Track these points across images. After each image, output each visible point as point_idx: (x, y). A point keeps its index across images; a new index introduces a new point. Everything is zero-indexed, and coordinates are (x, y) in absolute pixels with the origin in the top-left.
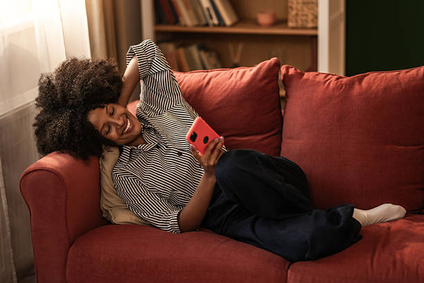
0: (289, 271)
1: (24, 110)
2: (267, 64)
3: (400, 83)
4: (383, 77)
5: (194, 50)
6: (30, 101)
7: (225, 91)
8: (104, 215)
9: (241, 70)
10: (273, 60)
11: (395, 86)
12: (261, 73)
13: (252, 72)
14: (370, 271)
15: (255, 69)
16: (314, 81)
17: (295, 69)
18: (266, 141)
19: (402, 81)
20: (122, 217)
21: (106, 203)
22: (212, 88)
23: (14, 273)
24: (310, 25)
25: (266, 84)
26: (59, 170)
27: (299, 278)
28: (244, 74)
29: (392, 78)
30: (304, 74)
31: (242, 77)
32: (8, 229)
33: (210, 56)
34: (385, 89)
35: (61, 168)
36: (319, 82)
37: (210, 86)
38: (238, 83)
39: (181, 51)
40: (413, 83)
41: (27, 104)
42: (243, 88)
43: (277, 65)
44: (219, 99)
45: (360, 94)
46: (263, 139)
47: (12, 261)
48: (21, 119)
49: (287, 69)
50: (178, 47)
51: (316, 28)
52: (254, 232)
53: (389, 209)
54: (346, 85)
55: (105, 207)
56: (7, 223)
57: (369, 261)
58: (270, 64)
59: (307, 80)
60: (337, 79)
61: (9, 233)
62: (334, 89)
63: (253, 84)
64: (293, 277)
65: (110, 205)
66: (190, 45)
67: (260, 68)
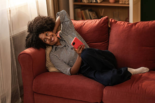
0: (104, 89)
1: (23, 32)
2: (104, 18)
3: (149, 26)
4: (143, 23)
5: (87, 11)
6: (25, 30)
7: (89, 27)
8: (47, 69)
9: (96, 20)
10: (106, 17)
11: (147, 26)
12: (102, 21)
13: (99, 21)
14: (130, 90)
15: (100, 20)
16: (120, 24)
17: (114, 20)
18: (103, 45)
19: (149, 25)
20: (52, 69)
21: (47, 65)
22: (85, 26)
23: (19, 87)
24: (127, 3)
25: (104, 25)
27: (107, 91)
29: (146, 23)
30: (117, 22)
31: (95, 23)
32: (17, 72)
33: (93, 13)
34: (143, 28)
35: (31, 53)
36: (121, 25)
40: (153, 26)
41: (24, 31)
42: (95, 26)
43: (107, 19)
44: (87, 30)
45: (135, 29)
46: (102, 44)
47: (18, 83)
48: (22, 36)
49: (112, 20)
50: (82, 10)
51: (129, 4)
52: (94, 75)
53: (143, 69)
54: (130, 26)
56: (16, 70)
57: (130, 87)
58: (105, 18)
59: (118, 24)
60: (128, 24)
61: (17, 74)
62: (126, 27)
63: (99, 25)
64: (105, 91)
65: (49, 65)
67: (102, 20)
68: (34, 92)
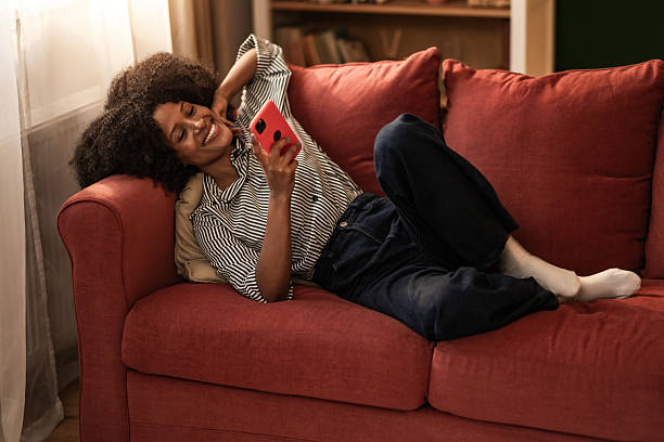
0: (435, 350)
1: (71, 119)
2: (422, 56)
3: (611, 86)
4: (586, 78)
5: (329, 38)
6: (79, 106)
7: (359, 95)
8: (179, 272)
9: (385, 65)
10: (431, 50)
11: (603, 89)
12: (413, 69)
13: (400, 68)
14: (550, 351)
15: (404, 63)
16: (488, 81)
17: (463, 66)
19: (613, 83)
20: (201, 273)
21: (182, 254)
22: (341, 90)
23: (52, 352)
24: (500, 3)
25: (421, 84)
26: (113, 202)
27: (448, 360)
28: (387, 70)
29: (600, 78)
30: (474, 72)
31: (384, 75)
32: (43, 288)
33: (354, 47)
34: (589, 95)
35: (116, 200)
36: (495, 83)
37: (339, 86)
38: (379, 83)
39: (311, 39)
40: (630, 86)
41: (75, 111)
42: (384, 90)
43: (437, 59)
44: (352, 105)
45: (553, 101)
47: (49, 334)
48: (66, 132)
49: (451, 64)
50: (306, 34)
51: (508, 8)
54: (532, 88)
55: (180, 260)
56: (43, 279)
57: (550, 338)
58: (426, 55)
59: (478, 80)
60: (521, 79)
61: (44, 295)
62: (514, 94)
63: (400, 85)
64: (439, 358)
65: (187, 257)
66: (325, 30)
67: (411, 62)
68: (129, 369)
